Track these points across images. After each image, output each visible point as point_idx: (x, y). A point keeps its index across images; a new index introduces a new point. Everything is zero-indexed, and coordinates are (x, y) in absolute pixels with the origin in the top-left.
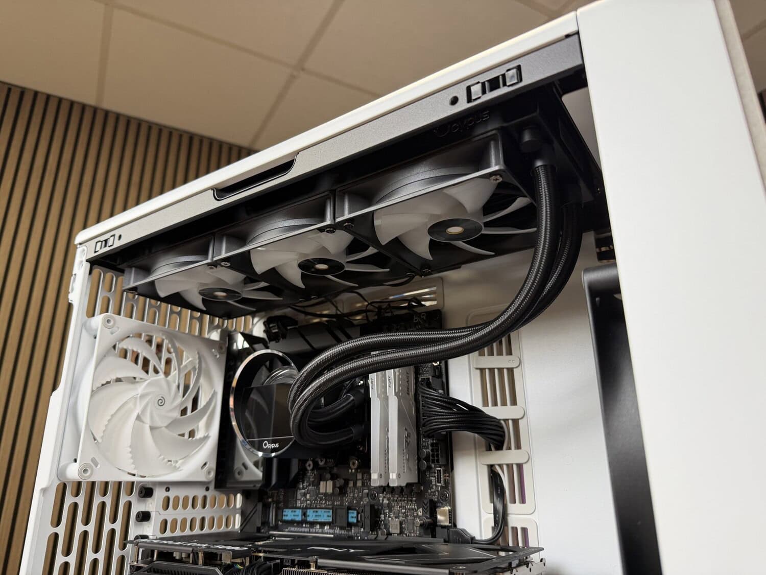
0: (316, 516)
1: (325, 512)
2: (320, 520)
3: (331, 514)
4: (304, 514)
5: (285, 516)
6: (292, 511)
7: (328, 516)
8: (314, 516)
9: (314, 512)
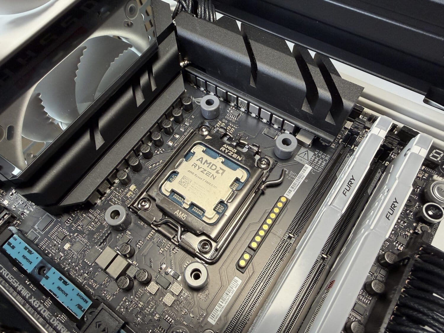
0: (59, 288)
1: (78, 295)
2: (61, 299)
3: (86, 306)
4: (41, 269)
5: (10, 244)
6: (26, 248)
7: (80, 307)
8: (56, 285)
9: (61, 279)
